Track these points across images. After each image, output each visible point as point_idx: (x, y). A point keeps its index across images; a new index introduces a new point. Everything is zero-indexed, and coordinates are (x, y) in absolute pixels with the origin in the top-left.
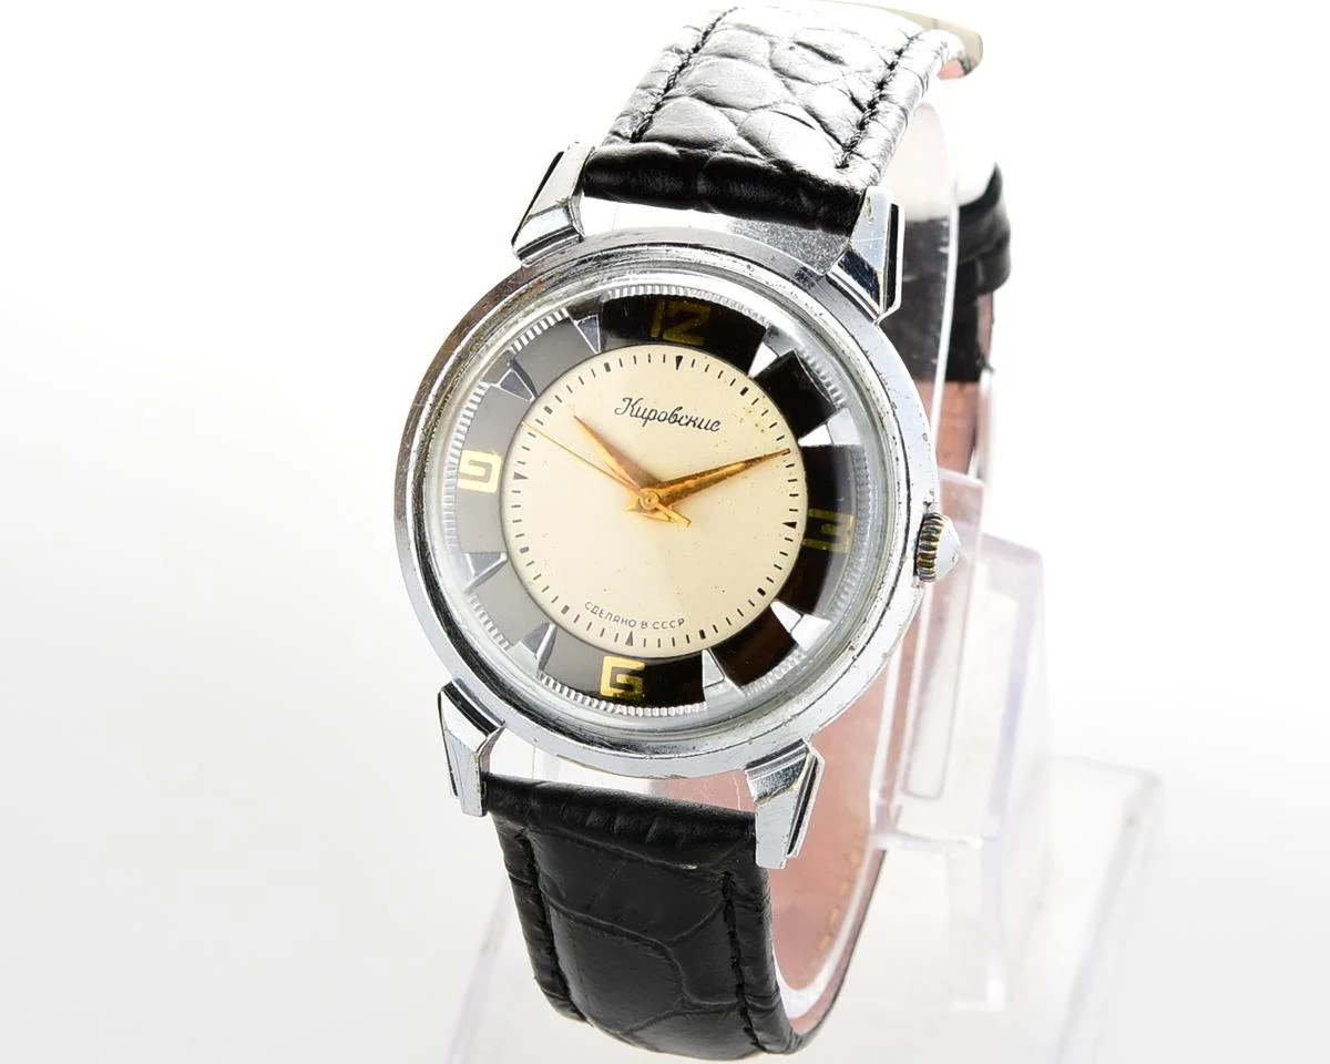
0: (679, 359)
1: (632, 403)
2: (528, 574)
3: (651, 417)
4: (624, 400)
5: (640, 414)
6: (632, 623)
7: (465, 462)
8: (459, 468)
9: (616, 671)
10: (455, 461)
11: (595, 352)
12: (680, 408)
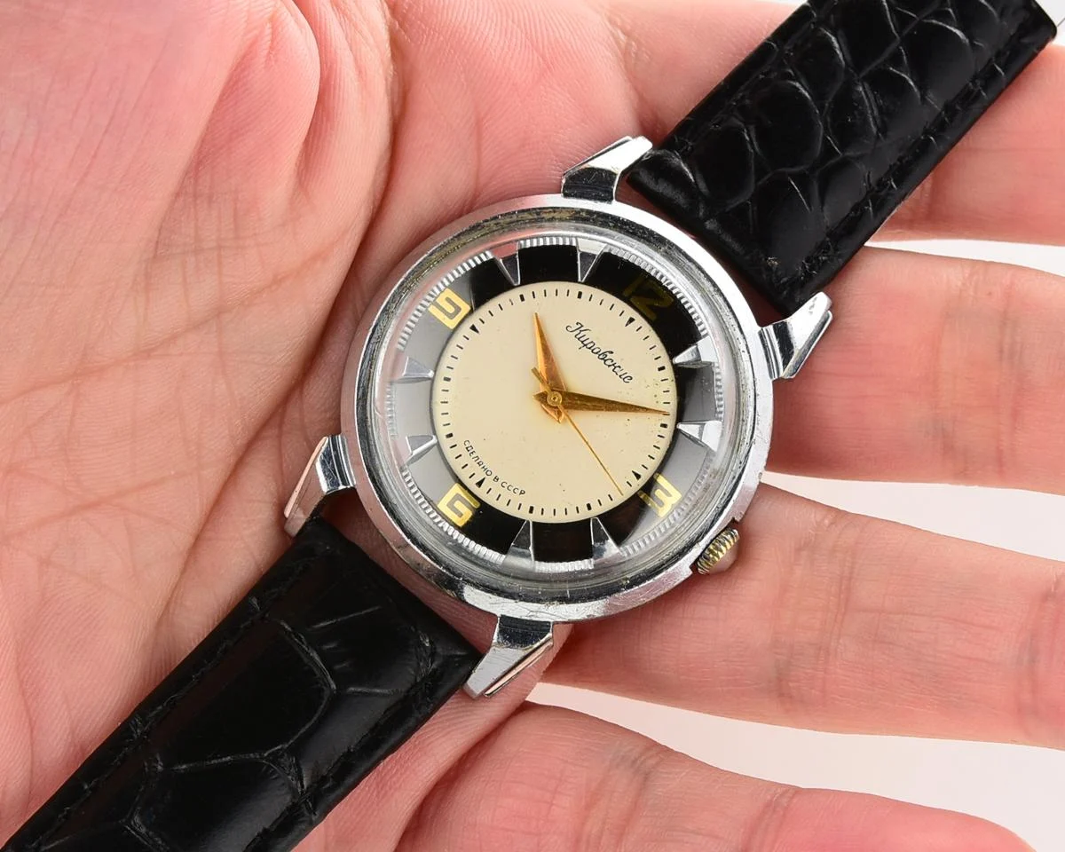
0: (631, 320)
1: (582, 329)
2: (439, 396)
3: (589, 346)
4: (577, 324)
5: (582, 339)
6: (489, 473)
7: (443, 296)
8: (436, 298)
9: (457, 497)
10: (438, 292)
11: (579, 280)
12: (612, 353)
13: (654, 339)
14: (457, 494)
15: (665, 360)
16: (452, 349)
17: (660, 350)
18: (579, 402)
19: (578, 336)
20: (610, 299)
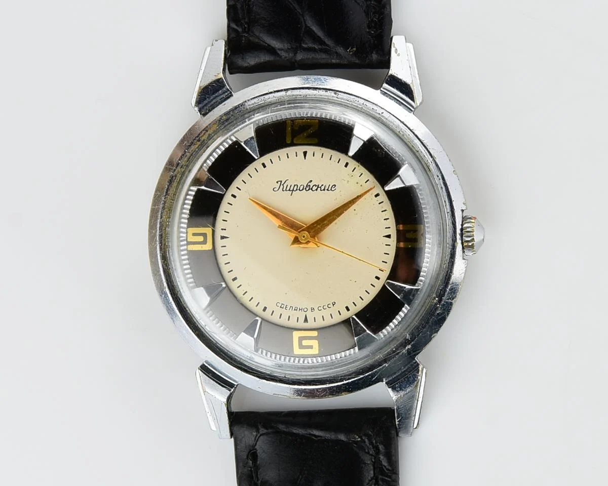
0: (305, 153)
1: (282, 183)
2: (239, 292)
3: (295, 189)
4: (277, 182)
5: (288, 189)
6: (305, 310)
7: (190, 235)
8: (187, 239)
9: (301, 339)
10: (185, 235)
11: (256, 158)
12: (311, 181)
13: (328, 152)
14: (299, 337)
15: (344, 159)
16: (222, 260)
17: (336, 155)
18: (318, 226)
19: (284, 189)
20: (282, 152)
